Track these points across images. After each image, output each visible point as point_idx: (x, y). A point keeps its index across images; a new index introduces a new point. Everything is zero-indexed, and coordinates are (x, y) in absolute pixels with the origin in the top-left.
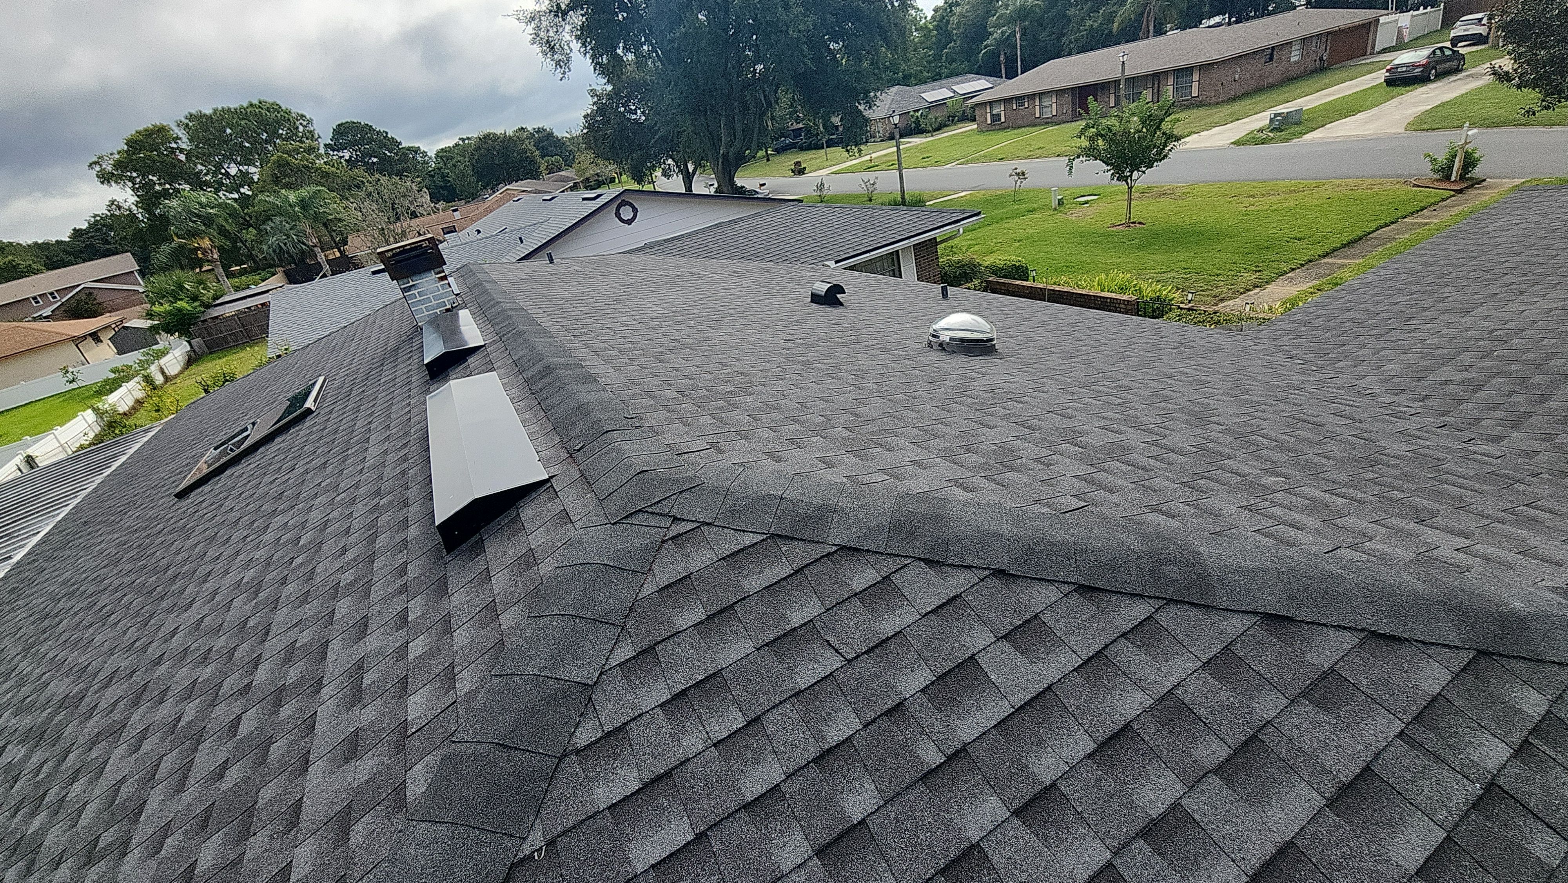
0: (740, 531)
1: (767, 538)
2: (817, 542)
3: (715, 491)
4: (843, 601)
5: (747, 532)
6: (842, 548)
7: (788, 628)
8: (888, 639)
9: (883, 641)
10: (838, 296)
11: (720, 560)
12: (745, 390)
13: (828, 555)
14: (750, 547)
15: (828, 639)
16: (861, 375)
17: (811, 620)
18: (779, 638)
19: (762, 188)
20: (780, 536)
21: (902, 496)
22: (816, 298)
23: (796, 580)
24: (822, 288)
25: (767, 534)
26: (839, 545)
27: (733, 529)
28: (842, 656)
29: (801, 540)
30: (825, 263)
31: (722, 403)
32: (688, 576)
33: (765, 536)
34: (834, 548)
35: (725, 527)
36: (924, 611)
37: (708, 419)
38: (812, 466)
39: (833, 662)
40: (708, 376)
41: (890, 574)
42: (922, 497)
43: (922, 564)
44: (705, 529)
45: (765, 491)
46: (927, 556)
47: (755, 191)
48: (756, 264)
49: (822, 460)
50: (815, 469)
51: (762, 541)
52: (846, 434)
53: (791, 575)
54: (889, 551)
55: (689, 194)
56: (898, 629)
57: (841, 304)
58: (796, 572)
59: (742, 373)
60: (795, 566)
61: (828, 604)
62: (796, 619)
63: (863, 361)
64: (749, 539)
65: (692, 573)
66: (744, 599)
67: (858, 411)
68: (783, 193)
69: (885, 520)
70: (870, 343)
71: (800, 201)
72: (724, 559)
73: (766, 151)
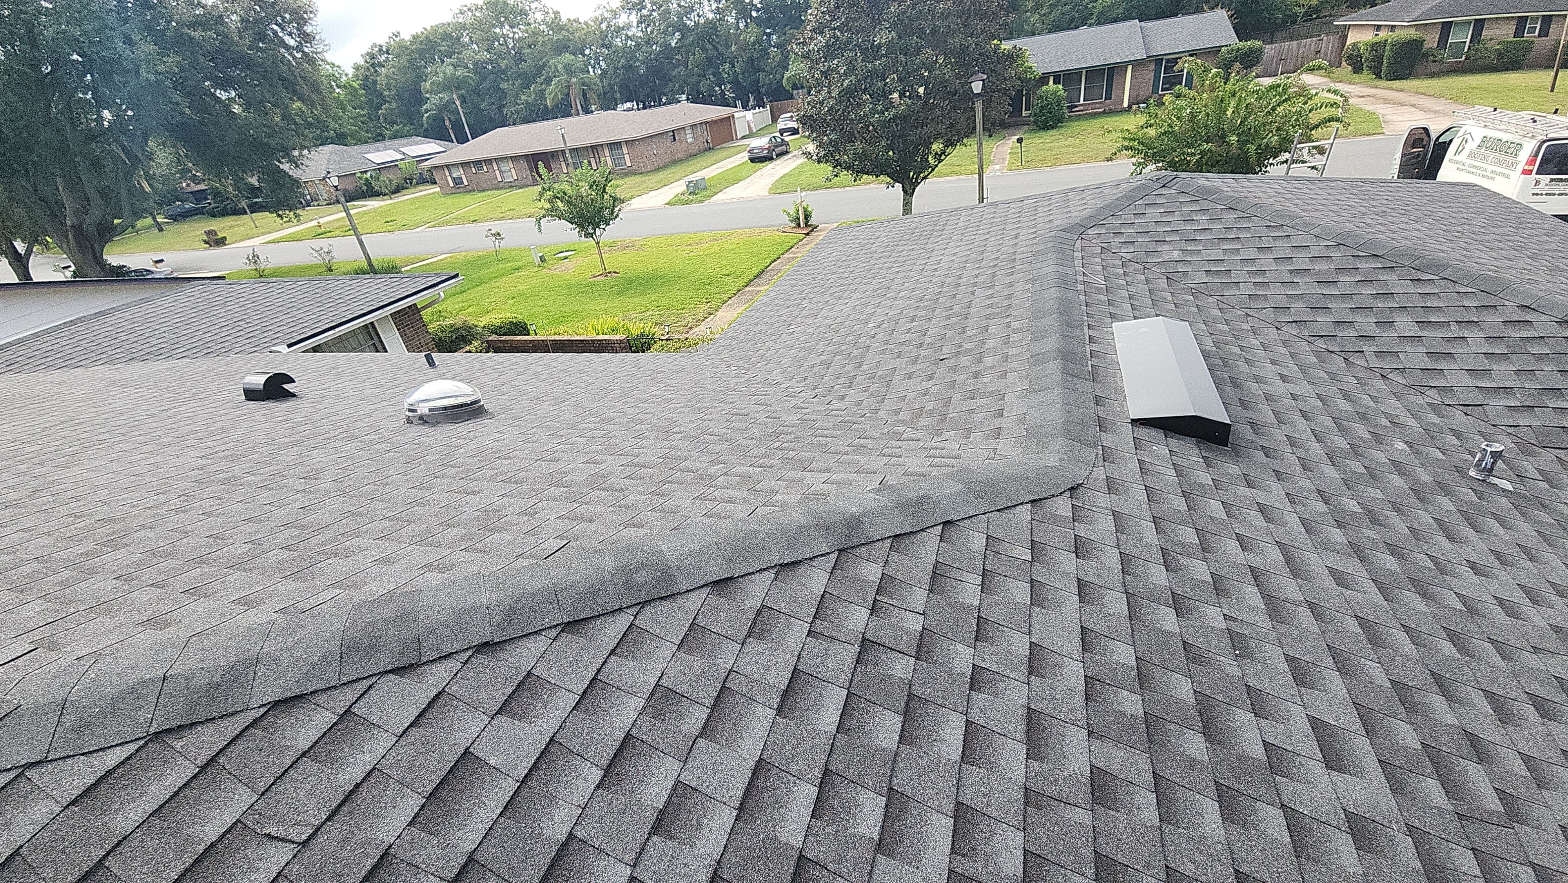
0: (98, 751)
1: (146, 743)
2: (233, 714)
3: (39, 711)
4: (286, 771)
5: (109, 748)
6: (276, 704)
7: (201, 849)
8: (357, 786)
9: (351, 792)
10: (285, 386)
11: (66, 808)
12: (111, 543)
13: (255, 723)
14: (118, 766)
15: (268, 831)
16: (313, 476)
17: (238, 821)
18: (187, 870)
19: (158, 265)
20: (169, 731)
21: (357, 608)
22: (251, 395)
23: (205, 779)
24: (259, 381)
25: (145, 737)
26: (269, 703)
27: (82, 754)
28: (293, 842)
29: (207, 720)
30: (273, 348)
31: (66, 574)
32: (16, 852)
33: (142, 742)
34: (263, 710)
35: (69, 757)
36: (401, 730)
37: (37, 605)
38: (223, 615)
39: (281, 855)
40: (45, 540)
41: (350, 707)
42: (388, 598)
43: (391, 677)
44: (31, 773)
45: (133, 677)
46: (397, 664)
47: (146, 270)
48: (157, 366)
49: (239, 602)
50: (228, 618)
51: (137, 751)
52: (284, 555)
53: (195, 776)
54: (345, 679)
55: (26, 282)
56: (369, 768)
57: (293, 395)
58: (204, 768)
59: (111, 520)
60: (201, 760)
61: (261, 786)
62: (211, 832)
63: (319, 457)
64: (112, 758)
65: (21, 847)
66: (119, 843)
67: (305, 522)
69: (334, 646)
70: (332, 434)
71: (222, 278)
72: (73, 803)
73: (154, 219)
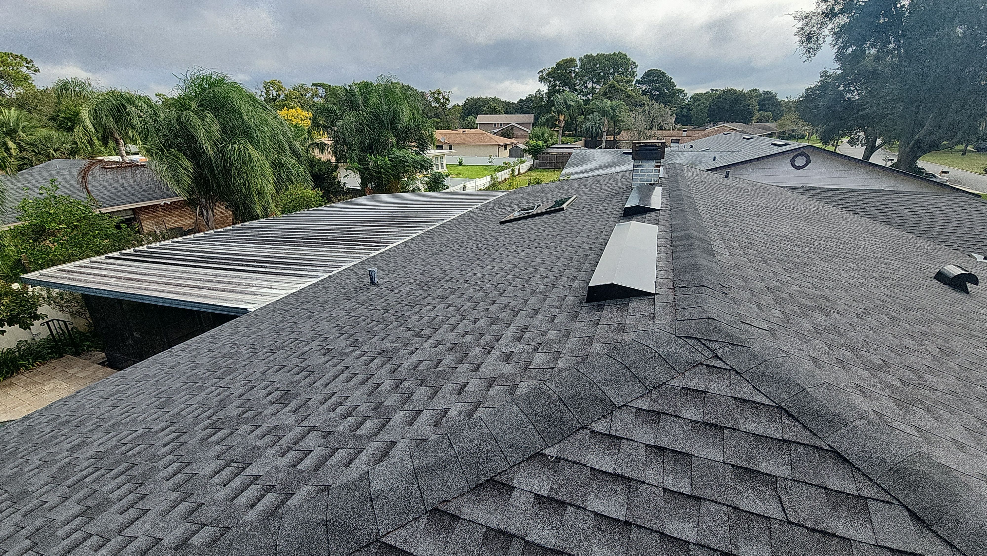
0: (758, 390)
1: (775, 407)
2: (815, 434)
3: (754, 356)
4: (811, 484)
5: (762, 393)
6: (835, 452)
7: (755, 468)
8: (834, 535)
9: (828, 533)
10: (968, 284)
11: (732, 397)
13: (819, 448)
14: (759, 403)
15: (782, 497)
17: (776, 477)
18: (744, 468)
20: (787, 412)
21: (923, 455)
22: (941, 277)
23: (781, 445)
24: (954, 270)
25: (777, 404)
26: (833, 448)
27: (753, 386)
28: (786, 515)
29: (803, 424)
30: (973, 254)
32: (705, 392)
33: (774, 404)
34: (827, 448)
35: (748, 381)
36: (882, 544)
38: (847, 386)
39: (775, 512)
41: (869, 498)
42: (945, 469)
43: (906, 513)
44: (733, 374)
45: (794, 377)
46: (916, 511)
49: (859, 387)
50: (848, 390)
51: (770, 405)
53: (778, 440)
54: (879, 482)
56: (847, 536)
57: (967, 292)
58: (784, 441)
60: (786, 437)
61: (797, 476)
62: (764, 467)
64: (760, 398)
65: (708, 392)
66: (734, 429)
68: (964, 185)
69: (891, 461)
72: (735, 398)
